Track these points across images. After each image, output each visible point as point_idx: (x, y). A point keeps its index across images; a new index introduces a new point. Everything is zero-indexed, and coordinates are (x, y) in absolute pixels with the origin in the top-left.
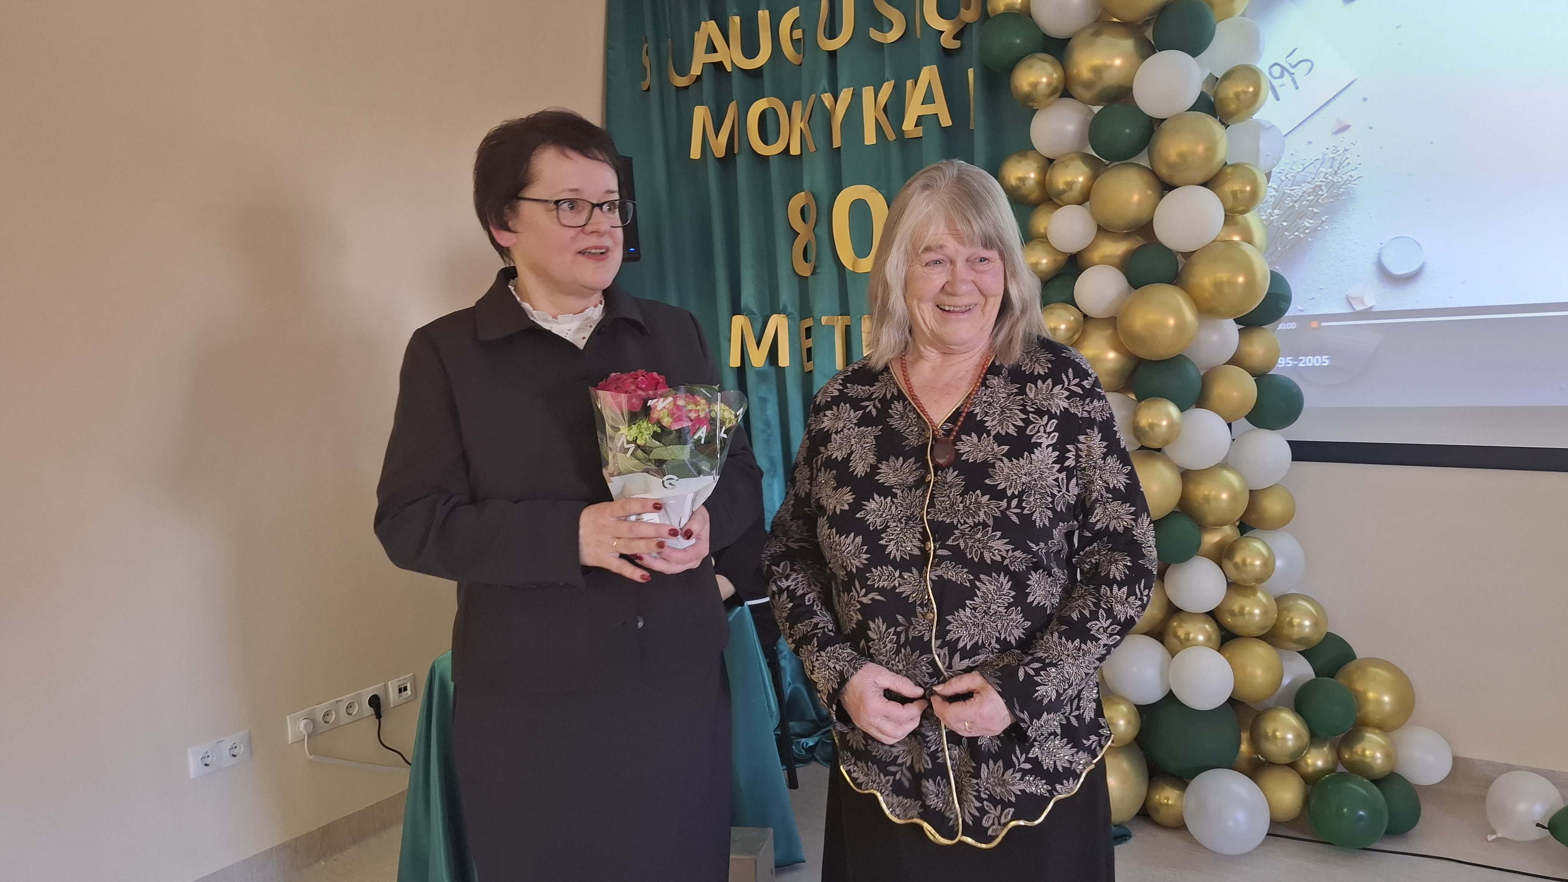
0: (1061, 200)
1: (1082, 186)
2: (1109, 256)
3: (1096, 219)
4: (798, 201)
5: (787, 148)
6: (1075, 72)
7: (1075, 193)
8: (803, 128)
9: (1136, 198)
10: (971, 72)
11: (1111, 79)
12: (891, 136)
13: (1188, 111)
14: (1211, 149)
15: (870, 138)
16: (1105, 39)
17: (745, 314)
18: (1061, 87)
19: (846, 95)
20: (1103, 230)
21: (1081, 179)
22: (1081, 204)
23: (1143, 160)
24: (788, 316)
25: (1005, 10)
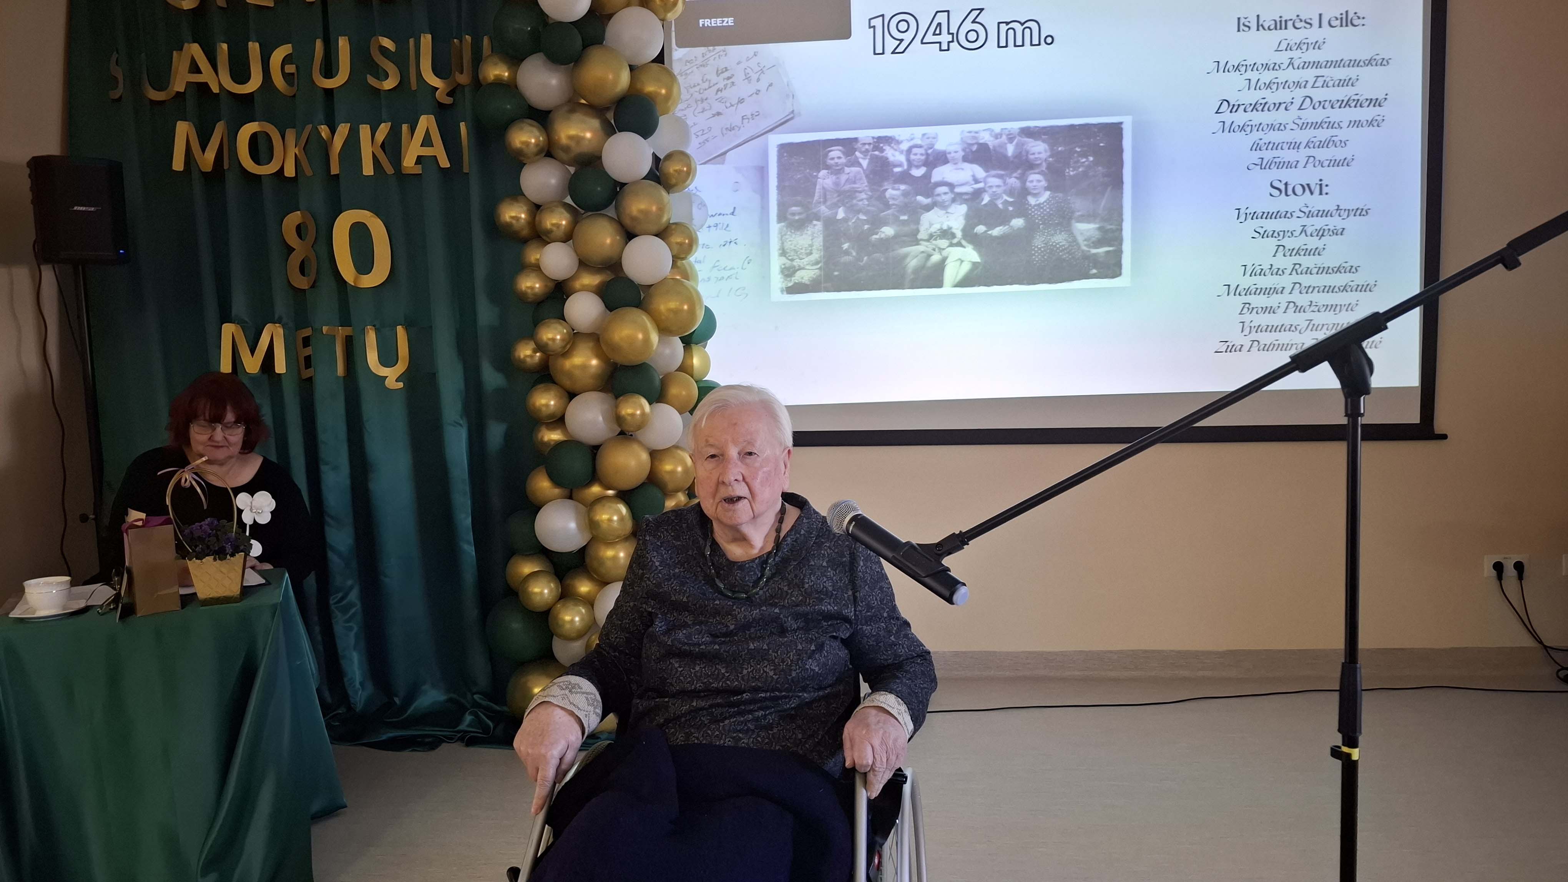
0: (548, 237)
1: (565, 228)
2: (587, 285)
3: (578, 255)
4: (293, 219)
5: (282, 169)
6: (557, 138)
7: (560, 233)
8: (297, 153)
9: (608, 241)
10: (462, 126)
11: (585, 148)
12: (389, 170)
13: (642, 179)
14: (661, 209)
15: (368, 170)
16: (577, 117)
17: (236, 322)
18: (546, 149)
19: (343, 130)
20: (584, 264)
21: (564, 223)
22: (565, 241)
23: (611, 211)
24: (284, 327)
25: (494, 80)
